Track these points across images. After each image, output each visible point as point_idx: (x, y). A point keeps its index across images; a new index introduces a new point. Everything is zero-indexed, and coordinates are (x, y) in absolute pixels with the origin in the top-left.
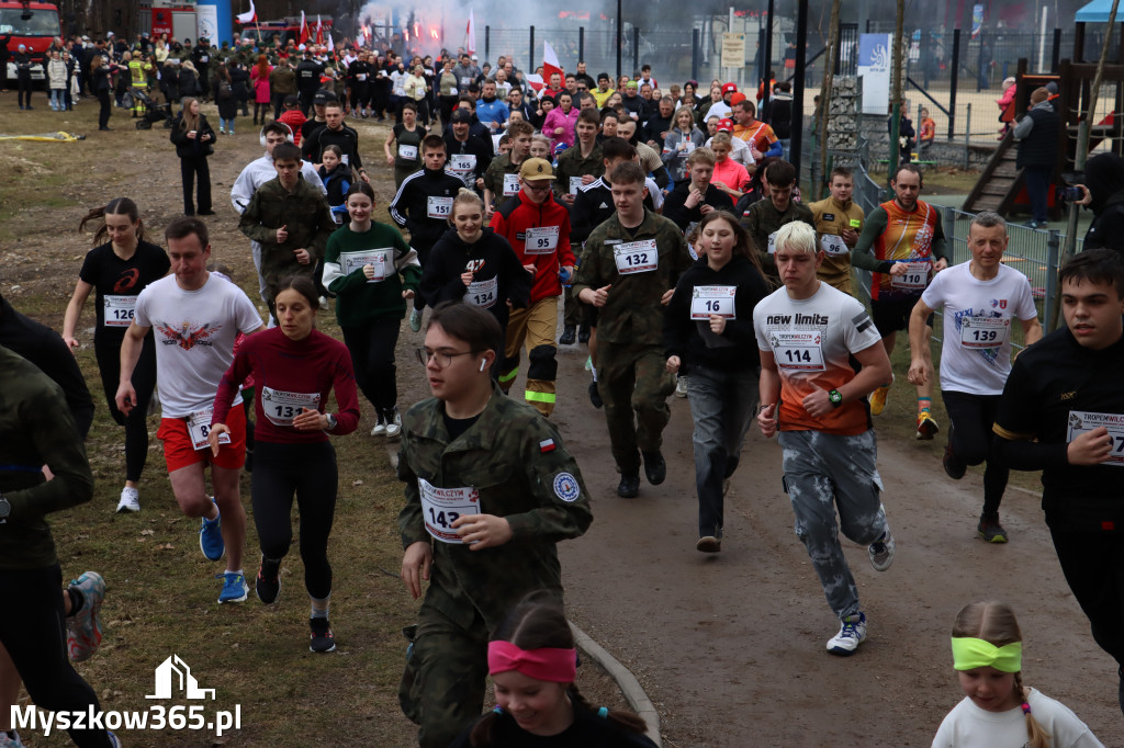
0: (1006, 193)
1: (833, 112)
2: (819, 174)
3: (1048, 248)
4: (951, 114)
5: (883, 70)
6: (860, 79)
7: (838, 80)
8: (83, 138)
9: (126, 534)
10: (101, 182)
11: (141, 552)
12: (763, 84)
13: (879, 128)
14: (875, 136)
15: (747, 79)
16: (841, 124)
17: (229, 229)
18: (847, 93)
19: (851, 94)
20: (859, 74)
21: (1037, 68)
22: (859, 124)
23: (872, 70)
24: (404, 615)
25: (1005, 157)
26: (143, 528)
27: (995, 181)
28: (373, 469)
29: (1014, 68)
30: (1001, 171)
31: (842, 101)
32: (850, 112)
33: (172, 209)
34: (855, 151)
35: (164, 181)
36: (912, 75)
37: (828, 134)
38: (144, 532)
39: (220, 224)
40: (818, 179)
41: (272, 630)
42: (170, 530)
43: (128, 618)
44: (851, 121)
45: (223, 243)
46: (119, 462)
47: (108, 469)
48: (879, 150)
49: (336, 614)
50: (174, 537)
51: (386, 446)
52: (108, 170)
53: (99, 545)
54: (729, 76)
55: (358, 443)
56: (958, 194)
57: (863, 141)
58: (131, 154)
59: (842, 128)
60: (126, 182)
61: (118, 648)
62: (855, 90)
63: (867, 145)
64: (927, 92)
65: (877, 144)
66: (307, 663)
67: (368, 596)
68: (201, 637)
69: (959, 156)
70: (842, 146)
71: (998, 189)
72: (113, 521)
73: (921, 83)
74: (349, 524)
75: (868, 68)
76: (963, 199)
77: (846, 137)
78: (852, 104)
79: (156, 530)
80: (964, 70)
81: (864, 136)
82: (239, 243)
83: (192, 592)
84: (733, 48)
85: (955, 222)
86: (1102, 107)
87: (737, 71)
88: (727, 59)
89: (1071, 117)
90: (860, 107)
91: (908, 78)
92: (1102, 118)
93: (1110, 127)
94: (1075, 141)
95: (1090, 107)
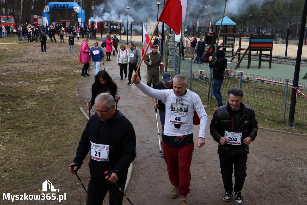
1: (170, 41)
2: (167, 53)
6: (175, 35)
7: (170, 35)
8: (19, 44)
9: (26, 123)
10: (23, 53)
11: (29, 127)
18: (172, 37)
22: (175, 43)
26: (30, 122)
28: (77, 111)
29: (204, 34)
31: (171, 39)
32: (173, 41)
34: (174, 49)
35: (35, 53)
37: (169, 45)
38: (30, 123)
41: (55, 142)
42: (35, 122)
43: (26, 140)
44: (173, 43)
45: (47, 65)
46: (25, 109)
47: (23, 110)
49: (68, 139)
50: (36, 124)
51: (80, 106)
52: (24, 50)
53: (20, 125)
57: (175, 47)
58: (29, 47)
59: (171, 44)
60: (28, 53)
61: (24, 146)
62: (174, 37)
66: (62, 149)
68: (41, 143)
70: (171, 48)
72: (23, 120)
73: (187, 36)
74: (72, 121)
77: (172, 46)
78: (173, 39)
79: (32, 122)
80: (195, 34)
83: (39, 135)
84: (150, 28)
85: (193, 63)
86: (220, 41)
87: (151, 33)
88: (149, 30)
89: (215, 43)
90: (175, 40)
91: (184, 35)
92: (221, 44)
93: (222, 45)
94: (215, 48)
95: (218, 41)
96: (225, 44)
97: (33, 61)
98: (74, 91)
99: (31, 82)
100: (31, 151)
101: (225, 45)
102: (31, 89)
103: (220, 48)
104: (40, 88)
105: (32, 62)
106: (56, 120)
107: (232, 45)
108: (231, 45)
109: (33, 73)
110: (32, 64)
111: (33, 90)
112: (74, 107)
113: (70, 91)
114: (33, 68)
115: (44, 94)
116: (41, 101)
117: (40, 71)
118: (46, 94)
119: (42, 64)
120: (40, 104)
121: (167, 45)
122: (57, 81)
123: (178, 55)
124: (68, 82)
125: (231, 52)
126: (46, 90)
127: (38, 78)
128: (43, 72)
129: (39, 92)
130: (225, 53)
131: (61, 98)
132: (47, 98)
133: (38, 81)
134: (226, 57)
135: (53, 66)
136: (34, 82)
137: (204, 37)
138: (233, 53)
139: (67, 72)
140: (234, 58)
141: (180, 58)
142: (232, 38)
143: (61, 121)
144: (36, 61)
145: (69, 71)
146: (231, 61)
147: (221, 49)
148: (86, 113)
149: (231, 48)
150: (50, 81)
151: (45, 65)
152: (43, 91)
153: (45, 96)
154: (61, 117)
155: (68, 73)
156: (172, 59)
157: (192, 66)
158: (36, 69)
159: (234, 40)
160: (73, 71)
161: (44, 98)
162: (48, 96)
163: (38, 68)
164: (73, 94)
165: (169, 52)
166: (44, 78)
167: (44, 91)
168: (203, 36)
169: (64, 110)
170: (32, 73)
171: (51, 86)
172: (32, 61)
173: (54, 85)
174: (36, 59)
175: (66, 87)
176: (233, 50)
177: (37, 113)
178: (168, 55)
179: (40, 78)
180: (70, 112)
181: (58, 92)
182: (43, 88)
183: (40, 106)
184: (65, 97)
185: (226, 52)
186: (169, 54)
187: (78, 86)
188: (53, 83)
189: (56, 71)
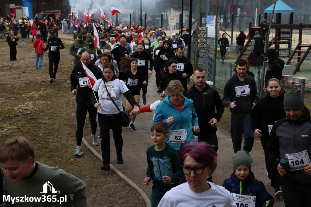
1: (200, 37)
2: (196, 54)
3: (258, 74)
4: (232, 37)
5: (213, 26)
6: (207, 28)
7: (201, 28)
12: (181, 29)
13: (212, 41)
14: (211, 44)
15: (176, 28)
16: (202, 40)
17: (32, 69)
18: (203, 32)
19: (204, 32)
20: (207, 27)
21: (255, 25)
22: (207, 40)
23: (210, 25)
24: (81, 177)
25: (246, 49)
27: (244, 56)
29: (248, 25)
30: (245, 53)
31: (202, 34)
32: (204, 37)
33: (16, 64)
34: (206, 48)
36: (221, 27)
37: (198, 43)
39: (29, 68)
40: (196, 55)
44: (205, 39)
45: (30, 74)
48: (212, 47)
54: (172, 27)
55: (69, 129)
56: (234, 59)
57: (208, 45)
59: (202, 41)
62: (206, 31)
64: (225, 31)
65: (212, 46)
67: (71, 172)
69: (234, 49)
70: (202, 46)
73: (224, 29)
74: (66, 152)
75: (209, 25)
76: (235, 61)
77: (203, 44)
78: (205, 35)
80: (235, 26)
81: (208, 43)
82: (35, 74)
84: (172, 19)
86: (272, 35)
87: (174, 26)
88: (171, 22)
90: (207, 35)
91: (220, 28)
92: (272, 39)
93: (274, 41)
94: (264, 45)
95: (268, 35)
96: (279, 39)
97: (10, 68)
98: (68, 109)
99: (8, 98)
101: (279, 41)
102: (9, 107)
103: (272, 44)
104: (21, 106)
105: (9, 70)
106: (44, 150)
107: (289, 40)
108: (287, 39)
109: (11, 85)
110: (9, 73)
111: (12, 109)
112: (69, 131)
113: (62, 109)
114: (11, 78)
115: (27, 114)
116: (22, 124)
117: (21, 83)
118: (29, 114)
119: (24, 72)
120: (21, 128)
121: (196, 43)
122: (44, 96)
123: (212, 56)
124: (61, 96)
125: (288, 49)
126: (29, 108)
127: (18, 92)
128: (25, 83)
129: (20, 112)
130: (279, 52)
131: (51, 119)
132: (32, 119)
133: (18, 96)
135: (39, 75)
136: (13, 97)
137: (248, 29)
138: (290, 51)
139: (58, 82)
140: (292, 58)
141: (215, 60)
142: (289, 30)
143: (51, 151)
144: (14, 68)
145: (61, 81)
146: (288, 63)
147: (273, 46)
148: (86, 140)
149: (288, 44)
150: (35, 96)
151: (28, 73)
152: (25, 110)
153: (29, 117)
154: (52, 146)
155: (60, 85)
156: (204, 62)
158: (15, 79)
159: (290, 33)
160: (66, 82)
161: (27, 120)
162: (32, 117)
163: (18, 77)
164: (67, 113)
165: (199, 52)
166: (26, 92)
167: (27, 110)
168: (246, 28)
169: (56, 136)
171: (37, 102)
172: (8, 68)
173: (40, 101)
174: (14, 66)
175: (58, 103)
176: (290, 47)
178: (198, 56)
179: (20, 91)
180: (64, 139)
181: (47, 111)
182: (25, 105)
183: (21, 131)
184: (57, 118)
185: (280, 50)
186: (200, 56)
187: (74, 102)
188: (39, 99)
189: (43, 82)
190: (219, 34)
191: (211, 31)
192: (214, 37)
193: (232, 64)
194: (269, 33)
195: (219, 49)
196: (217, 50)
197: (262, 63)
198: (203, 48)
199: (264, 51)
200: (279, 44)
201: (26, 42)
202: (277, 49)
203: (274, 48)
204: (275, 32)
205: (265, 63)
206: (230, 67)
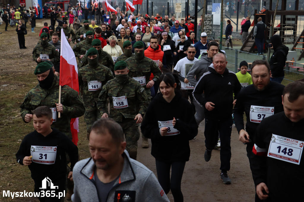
0: (252, 46)
1: (205, 24)
4: (237, 25)
5: (219, 13)
7: (207, 16)
9: (14, 141)
10: (6, 45)
11: (18, 146)
13: (218, 29)
14: (217, 31)
15: (182, 16)
16: (207, 27)
18: (209, 19)
19: (210, 19)
20: (212, 14)
22: (212, 28)
26: (18, 139)
27: (249, 42)
30: (251, 40)
31: (208, 21)
32: (210, 24)
33: (26, 52)
34: (211, 35)
37: (204, 30)
44: (210, 27)
46: (12, 121)
47: (9, 123)
48: (218, 34)
52: (8, 42)
53: (6, 144)
54: (178, 15)
56: (239, 46)
57: (213, 32)
59: (208, 29)
61: (12, 172)
63: (215, 33)
64: (230, 18)
69: (239, 36)
71: (250, 45)
72: (10, 137)
73: (229, 16)
75: (215, 12)
76: (241, 47)
77: (209, 31)
78: (210, 22)
80: (241, 13)
81: (213, 30)
84: (178, 7)
85: (238, 54)
86: (277, 22)
87: (180, 14)
88: (177, 10)
89: (269, 25)
90: (212, 23)
91: (226, 15)
92: (277, 25)
93: (279, 28)
94: (269, 31)
95: (273, 22)
96: (284, 26)
97: (21, 56)
99: (18, 85)
100: (22, 179)
101: (284, 28)
102: (20, 94)
103: (276, 32)
105: (19, 58)
107: (294, 26)
108: (292, 26)
109: (22, 72)
110: (19, 61)
111: (23, 96)
114: (21, 66)
117: (31, 70)
125: (293, 36)
127: (28, 79)
130: (284, 38)
133: (29, 84)
134: (285, 43)
136: (24, 84)
138: (295, 37)
140: (297, 44)
142: (294, 17)
144: (24, 56)
146: (293, 49)
147: (278, 33)
149: (293, 31)
157: (237, 59)
158: (26, 67)
159: (296, 20)
163: (28, 65)
168: (252, 15)
170: (20, 73)
172: (19, 56)
174: (24, 54)
176: (295, 33)
177: (29, 127)
179: (31, 79)
185: (285, 36)
190: (224, 21)
191: (217, 19)
192: (220, 24)
193: (237, 51)
194: (275, 20)
195: (224, 36)
196: (223, 37)
197: (267, 49)
198: (209, 35)
199: (269, 38)
200: (284, 30)
201: (36, 31)
202: (282, 35)
203: (279, 35)
204: (280, 19)
205: (270, 49)
206: (235, 54)
